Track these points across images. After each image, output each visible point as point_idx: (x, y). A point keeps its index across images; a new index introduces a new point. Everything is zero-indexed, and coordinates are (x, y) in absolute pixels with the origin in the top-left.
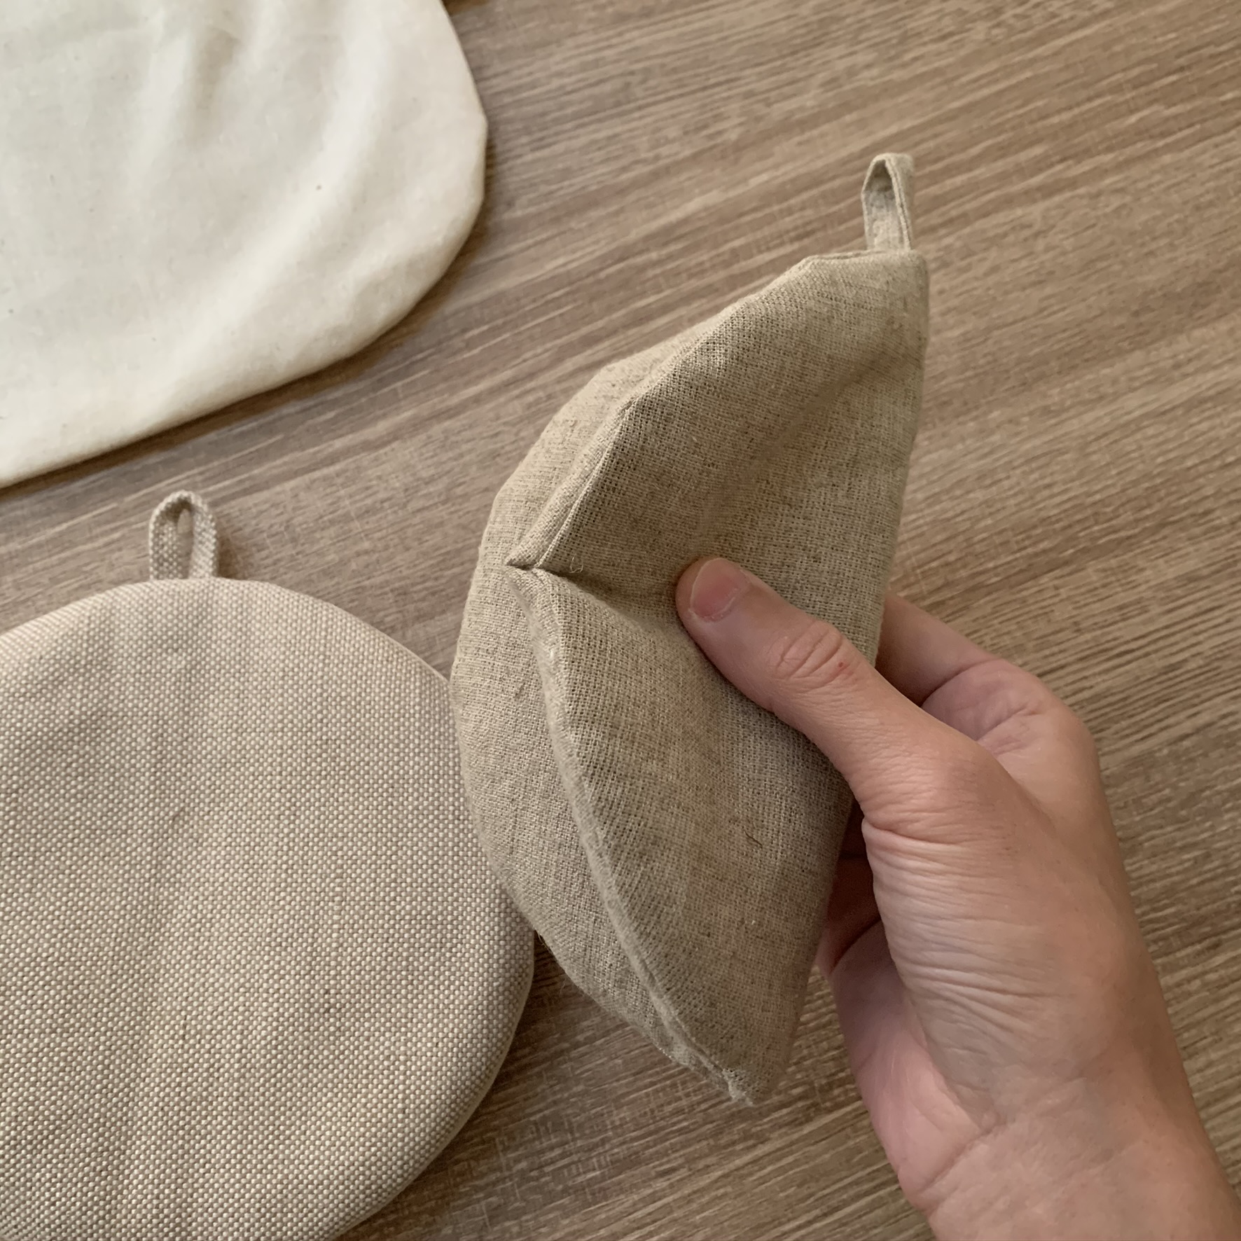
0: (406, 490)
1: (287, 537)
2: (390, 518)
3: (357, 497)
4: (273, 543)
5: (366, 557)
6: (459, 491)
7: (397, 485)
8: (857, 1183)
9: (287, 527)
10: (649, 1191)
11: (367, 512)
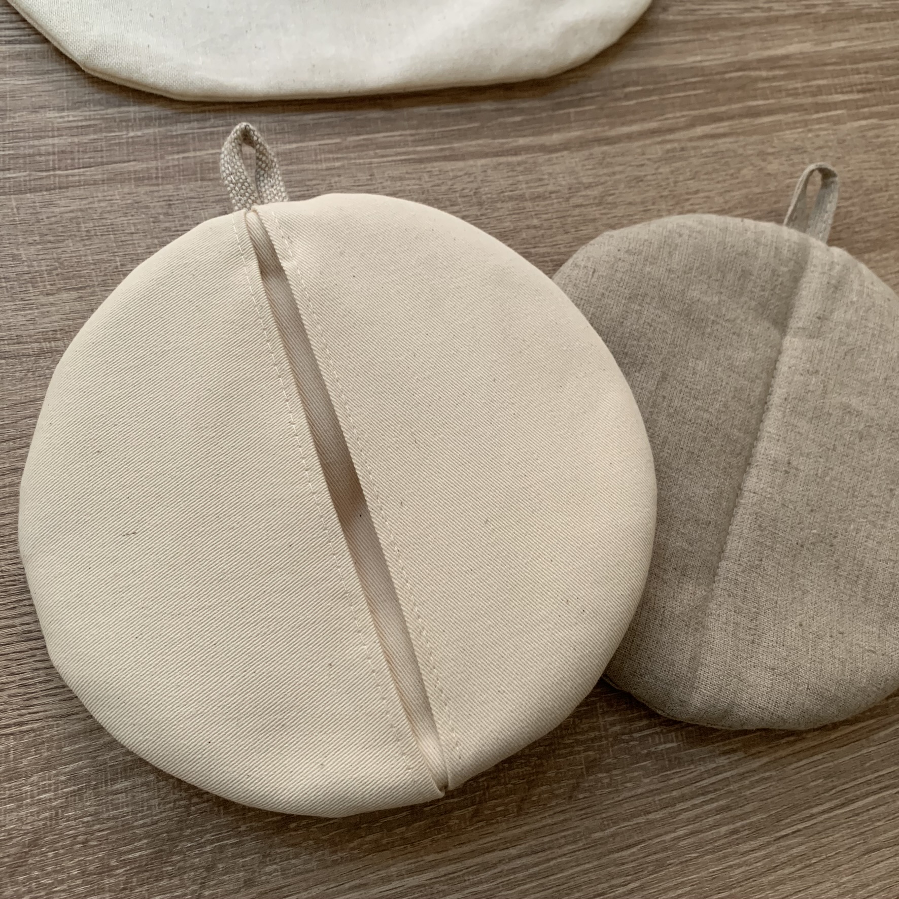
0: (570, 189)
1: (475, 200)
2: (555, 206)
3: (532, 185)
4: (464, 202)
5: (533, 231)
6: (610, 199)
7: (564, 183)
8: (868, 783)
9: (475, 193)
10: (714, 765)
11: (539, 197)
